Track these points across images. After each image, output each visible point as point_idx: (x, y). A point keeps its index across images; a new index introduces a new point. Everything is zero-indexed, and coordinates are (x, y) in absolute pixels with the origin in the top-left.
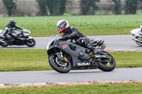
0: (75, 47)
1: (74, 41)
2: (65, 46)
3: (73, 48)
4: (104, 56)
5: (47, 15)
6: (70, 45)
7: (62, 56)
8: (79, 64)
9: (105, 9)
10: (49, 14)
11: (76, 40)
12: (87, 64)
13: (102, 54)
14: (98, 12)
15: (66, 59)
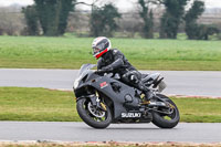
0: (119, 87)
1: (117, 76)
2: (104, 84)
3: (117, 89)
4: (163, 104)
5: (39, 35)
6: (112, 84)
7: (98, 100)
8: (124, 115)
9: (128, 29)
10: (41, 33)
11: (121, 75)
12: (136, 115)
13: (159, 100)
14: (118, 34)
15: (104, 106)
